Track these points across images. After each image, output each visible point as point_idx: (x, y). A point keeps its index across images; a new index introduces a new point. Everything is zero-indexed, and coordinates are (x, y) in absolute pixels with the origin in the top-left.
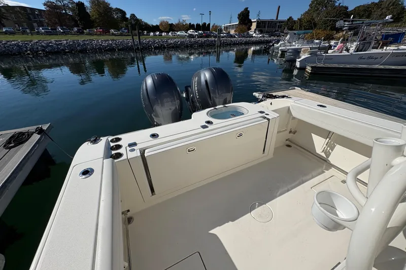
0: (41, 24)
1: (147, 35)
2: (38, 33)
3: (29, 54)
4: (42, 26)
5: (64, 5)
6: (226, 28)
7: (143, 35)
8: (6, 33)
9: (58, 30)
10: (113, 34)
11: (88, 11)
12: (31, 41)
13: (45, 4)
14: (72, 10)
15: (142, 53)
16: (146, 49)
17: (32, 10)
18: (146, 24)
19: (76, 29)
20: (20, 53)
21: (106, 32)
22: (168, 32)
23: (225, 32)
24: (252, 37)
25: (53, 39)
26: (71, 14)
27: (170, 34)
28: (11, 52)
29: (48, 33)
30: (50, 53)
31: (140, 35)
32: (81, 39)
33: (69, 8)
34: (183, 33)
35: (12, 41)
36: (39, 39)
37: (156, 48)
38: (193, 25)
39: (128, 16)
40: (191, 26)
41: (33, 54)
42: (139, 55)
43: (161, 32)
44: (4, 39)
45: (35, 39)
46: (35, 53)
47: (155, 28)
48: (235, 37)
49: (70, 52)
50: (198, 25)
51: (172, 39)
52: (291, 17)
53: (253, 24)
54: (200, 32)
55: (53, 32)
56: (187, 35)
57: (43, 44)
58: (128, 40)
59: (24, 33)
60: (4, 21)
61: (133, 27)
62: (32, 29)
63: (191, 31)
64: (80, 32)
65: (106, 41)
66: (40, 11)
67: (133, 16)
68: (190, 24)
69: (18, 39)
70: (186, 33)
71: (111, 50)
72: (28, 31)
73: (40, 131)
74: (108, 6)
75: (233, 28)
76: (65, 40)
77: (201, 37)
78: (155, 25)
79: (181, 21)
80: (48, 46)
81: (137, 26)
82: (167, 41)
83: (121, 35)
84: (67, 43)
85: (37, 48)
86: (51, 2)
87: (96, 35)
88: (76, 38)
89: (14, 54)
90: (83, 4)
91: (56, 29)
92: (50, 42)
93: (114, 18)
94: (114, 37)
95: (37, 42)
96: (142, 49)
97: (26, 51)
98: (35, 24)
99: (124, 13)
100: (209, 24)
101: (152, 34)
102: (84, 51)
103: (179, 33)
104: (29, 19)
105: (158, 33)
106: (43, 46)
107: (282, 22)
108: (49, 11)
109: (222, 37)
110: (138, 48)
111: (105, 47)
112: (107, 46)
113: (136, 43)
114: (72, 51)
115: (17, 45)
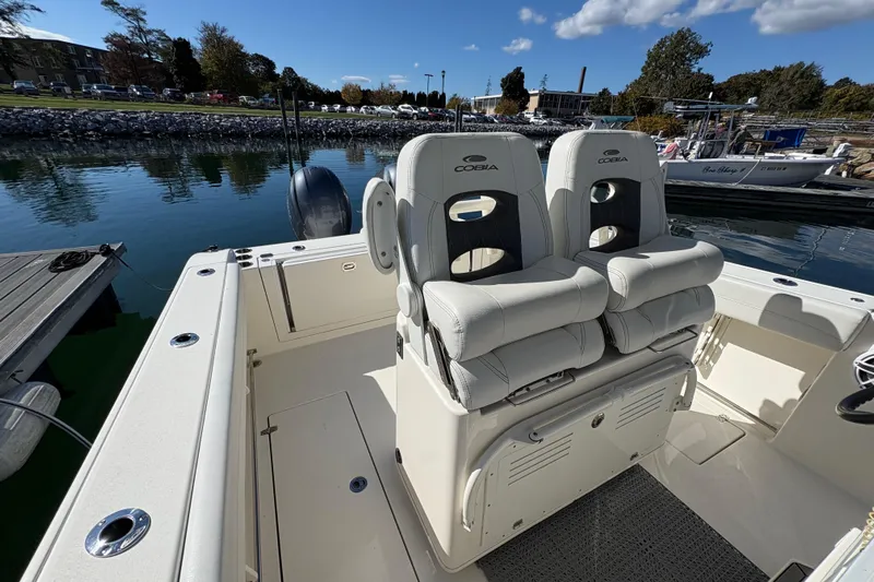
0: (94, 77)
1: (315, 109)
2: (88, 95)
3: (66, 135)
4: (98, 82)
5: (147, 44)
6: (479, 104)
7: (308, 108)
8: (19, 91)
9: (130, 91)
10: (245, 105)
11: (196, 57)
12: (73, 111)
13: (107, 40)
14: (164, 53)
15: (300, 143)
16: (310, 135)
17: (80, 49)
18: (315, 88)
19: (167, 91)
20: (47, 133)
21: (230, 99)
22: (358, 106)
23: (475, 111)
24: (529, 123)
25: (120, 109)
26: (160, 60)
27: (362, 109)
28: (30, 129)
29: (107, 97)
30: (111, 134)
31: (299, 108)
32: (177, 110)
33: (159, 48)
34: (389, 110)
35: (33, 109)
36: (90, 106)
37: (329, 135)
38: (412, 95)
39: (279, 71)
40: (407, 98)
41: (74, 136)
42: (295, 148)
43: (345, 105)
44: (18, 103)
45: (82, 106)
46: (79, 133)
47: (332, 98)
48: (493, 122)
49: (154, 135)
50: (421, 96)
51: (364, 119)
52: (605, 90)
53: (531, 98)
54: (423, 109)
55: (121, 95)
56: (396, 113)
57: (98, 117)
58: (275, 118)
59: (58, 92)
60: (16, 68)
61: (287, 94)
62: (76, 86)
63: (406, 105)
64: (177, 98)
65: (228, 117)
66: (95, 51)
67: (289, 71)
68: (405, 92)
69: (47, 105)
70: (395, 109)
71: (237, 135)
72: (67, 90)
73: (106, 251)
74: (238, 51)
75: (491, 105)
76: (146, 111)
77: (424, 119)
78: (333, 90)
79: (386, 86)
80: (108, 121)
81: (297, 91)
82: (354, 124)
83: (262, 107)
84: (148, 117)
85: (85, 125)
86: (120, 36)
87: (209, 104)
88: (166, 108)
89: (37, 135)
90: (188, 43)
91: (126, 90)
92: (113, 115)
93: (248, 72)
94: (246, 110)
95: (84, 113)
96: (303, 136)
97: (61, 129)
98: (82, 78)
99: (270, 65)
100: (443, 95)
101: (326, 108)
102: (181, 134)
103: (379, 109)
104: (71, 66)
105: (338, 107)
106: (98, 122)
107: (590, 98)
108: (115, 53)
109: (467, 121)
110: (293, 135)
111: (227, 130)
112: (231, 127)
113: (290, 124)
114: (156, 132)
115: (44, 117)
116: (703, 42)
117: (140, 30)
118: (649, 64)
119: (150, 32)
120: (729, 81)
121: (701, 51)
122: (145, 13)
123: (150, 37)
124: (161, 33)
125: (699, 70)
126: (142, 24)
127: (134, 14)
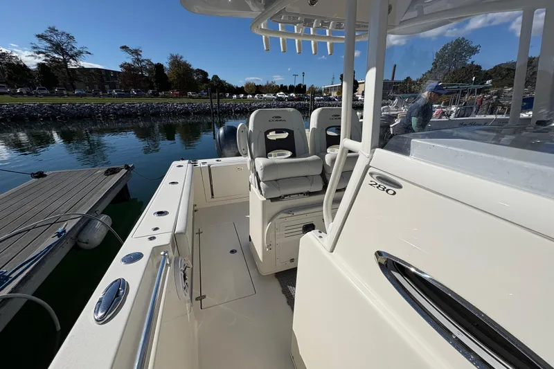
0: (113, 87)
1: (229, 98)
2: (110, 95)
3: (99, 117)
4: (115, 88)
5: (142, 67)
6: (327, 90)
7: (225, 97)
8: (78, 95)
9: (131, 93)
10: (191, 97)
11: (166, 72)
12: (104, 104)
13: (121, 66)
14: (150, 71)
15: (219, 115)
16: (225, 112)
17: (107, 72)
19: (150, 91)
20: (90, 116)
21: (183, 94)
22: (254, 95)
23: (325, 94)
24: (358, 100)
25: (126, 102)
26: (147, 75)
27: (256, 96)
28: (83, 114)
29: (120, 96)
30: (121, 116)
31: (219, 97)
32: (155, 102)
33: (147, 69)
34: (272, 96)
35: (85, 104)
36: (111, 101)
37: (237, 112)
38: (286, 87)
39: (210, 77)
40: (283, 88)
41: (103, 117)
42: (217, 119)
43: (246, 94)
44: (78, 101)
45: (108, 101)
46: (106, 115)
47: (239, 91)
48: (334, 100)
49: (142, 115)
50: (291, 87)
51: (257, 101)
52: (408, 78)
53: (360, 85)
54: (291, 95)
55: (127, 94)
56: (275, 97)
57: (116, 107)
58: (206, 103)
59: (96, 94)
60: (76, 83)
61: (213, 91)
62: (105, 91)
63: (282, 93)
64: (155, 95)
65: (181, 104)
66: (115, 72)
67: (216, 77)
68: (282, 85)
69: (91, 102)
70: (275, 95)
71: (186, 113)
72: (101, 93)
74: (188, 68)
75: (335, 90)
76: (138, 103)
77: (292, 100)
78: (240, 86)
79: (270, 82)
80: (120, 108)
81: (220, 88)
82: (250, 105)
83: (200, 97)
84: (140, 106)
85: (109, 111)
86: (128, 64)
87: (171, 97)
88: (149, 101)
89: (85, 117)
90: (162, 66)
91: (129, 92)
92: (123, 105)
93: (193, 79)
94: (191, 100)
95: (109, 105)
96: (221, 112)
97: (97, 113)
98: (107, 86)
99: (206, 74)
100: (305, 87)
102: (156, 114)
103: (265, 96)
104: (102, 81)
105: (242, 96)
106: (116, 109)
107: (398, 83)
108: (125, 73)
109: (318, 100)
110: (216, 112)
111: (180, 111)
112: (182, 110)
113: (214, 106)
114: (144, 114)
115: (90, 108)
116: (473, 45)
117: (138, 60)
118: (437, 61)
119: (143, 61)
120: (496, 68)
121: (473, 51)
122: (141, 51)
123: (143, 63)
124: (149, 61)
125: (472, 63)
126: (139, 57)
127: (136, 52)
